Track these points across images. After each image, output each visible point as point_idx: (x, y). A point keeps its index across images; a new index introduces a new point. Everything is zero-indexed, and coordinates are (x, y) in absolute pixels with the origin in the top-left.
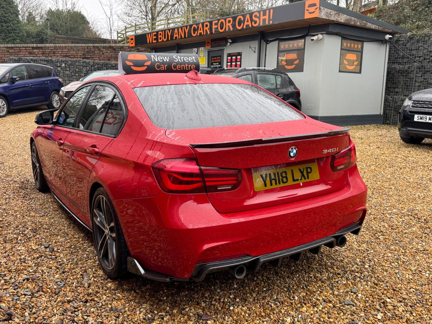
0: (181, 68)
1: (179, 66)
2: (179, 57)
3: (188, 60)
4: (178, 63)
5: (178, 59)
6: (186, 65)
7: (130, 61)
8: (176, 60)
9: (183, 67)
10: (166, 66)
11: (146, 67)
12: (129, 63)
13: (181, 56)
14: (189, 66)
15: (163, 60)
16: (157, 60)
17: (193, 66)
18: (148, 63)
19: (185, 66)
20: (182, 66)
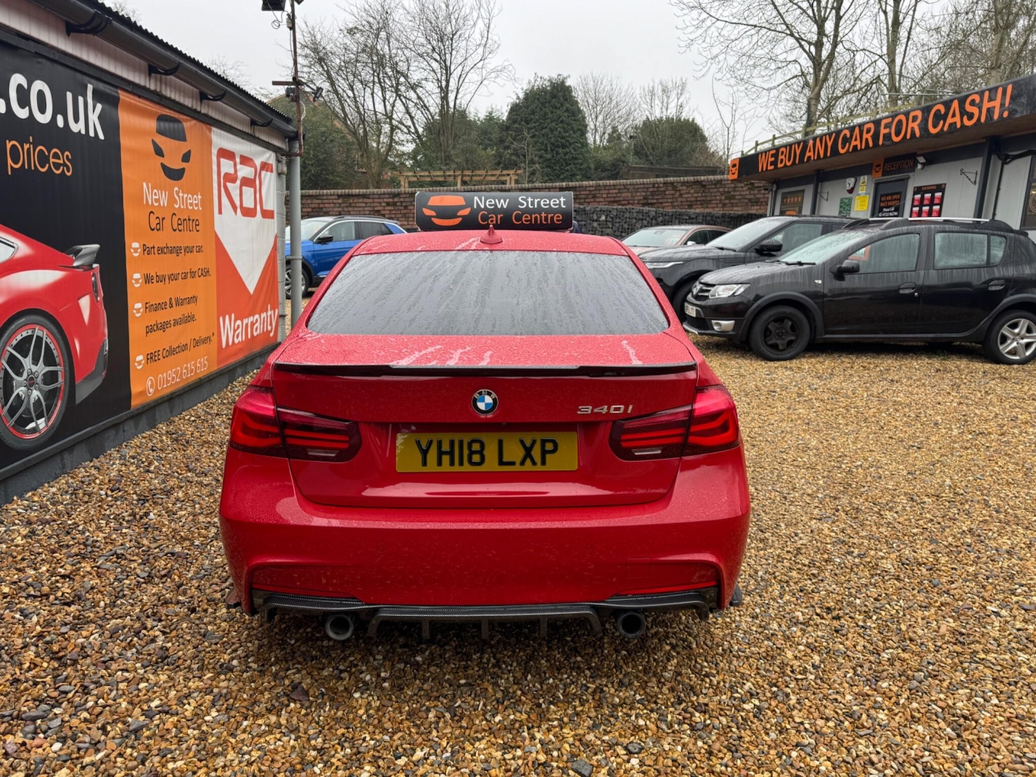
0: (531, 220)
1: (526, 217)
2: (530, 200)
3: (549, 204)
4: (527, 211)
5: (527, 202)
6: (543, 215)
7: (431, 208)
8: (523, 205)
9: (536, 218)
10: (499, 216)
11: (461, 219)
12: (427, 212)
13: (534, 198)
14: (549, 216)
15: (495, 205)
16: (482, 206)
17: (558, 217)
18: (466, 212)
19: (541, 217)
20: (533, 216)
